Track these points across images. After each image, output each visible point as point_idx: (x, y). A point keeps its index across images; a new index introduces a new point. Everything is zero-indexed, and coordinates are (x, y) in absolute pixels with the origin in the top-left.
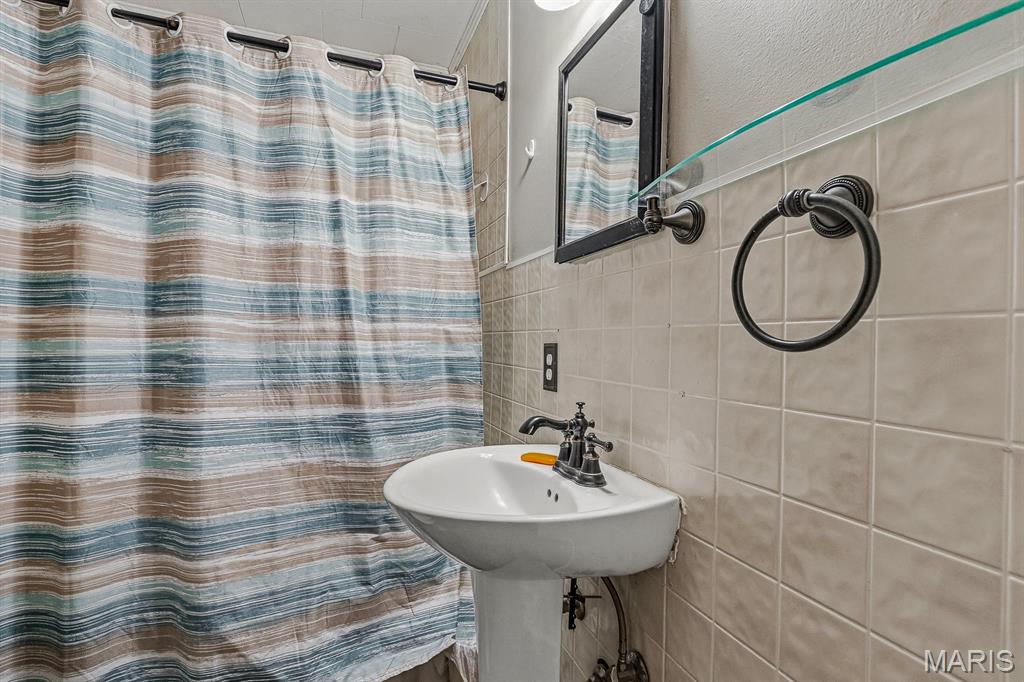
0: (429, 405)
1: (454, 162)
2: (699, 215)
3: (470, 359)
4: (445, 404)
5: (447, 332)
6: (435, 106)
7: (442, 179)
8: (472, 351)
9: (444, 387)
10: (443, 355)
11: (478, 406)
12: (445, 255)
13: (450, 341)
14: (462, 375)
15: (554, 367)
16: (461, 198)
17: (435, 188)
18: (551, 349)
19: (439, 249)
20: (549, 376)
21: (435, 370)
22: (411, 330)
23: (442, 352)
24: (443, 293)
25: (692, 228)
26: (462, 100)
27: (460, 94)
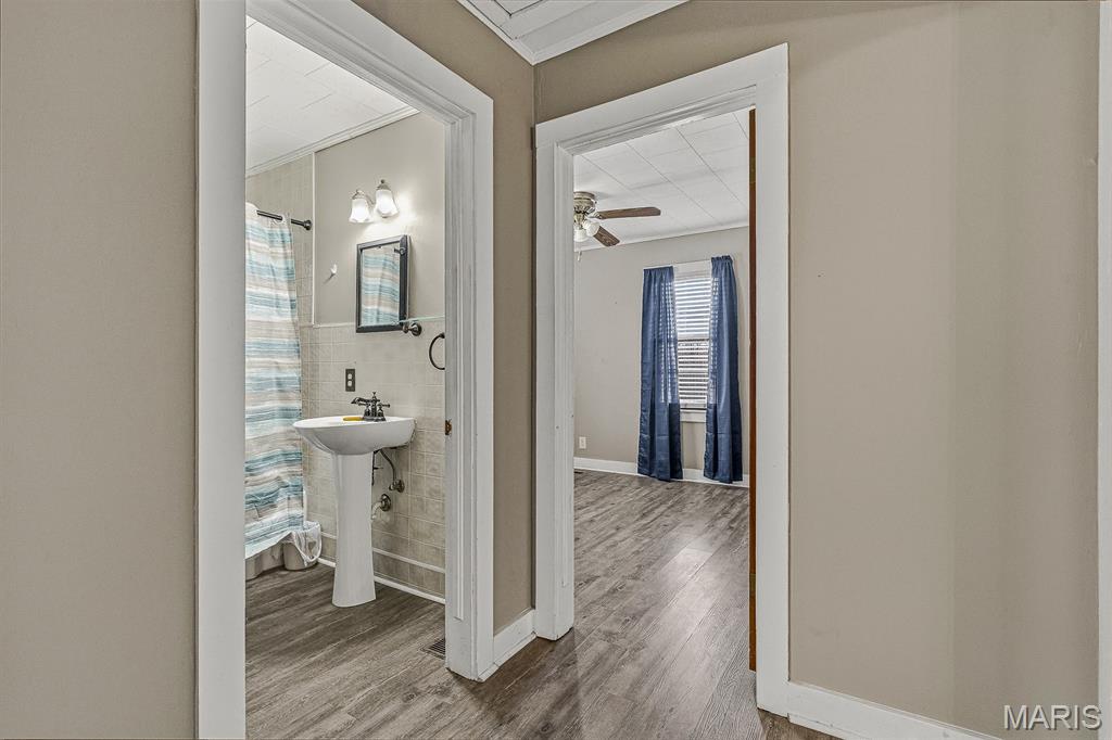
0: (268, 405)
1: (280, 264)
2: (420, 328)
3: (293, 378)
4: (277, 404)
5: (277, 363)
6: (267, 230)
7: (274, 275)
8: (294, 374)
9: (275, 395)
10: (273, 376)
11: (297, 405)
12: (276, 318)
13: (278, 367)
14: (287, 387)
15: (353, 380)
16: (285, 286)
17: (269, 280)
18: (351, 371)
19: (273, 314)
20: (350, 384)
21: (270, 385)
22: (259, 362)
23: (273, 374)
24: (275, 340)
25: (418, 331)
26: (286, 231)
27: (284, 227)
